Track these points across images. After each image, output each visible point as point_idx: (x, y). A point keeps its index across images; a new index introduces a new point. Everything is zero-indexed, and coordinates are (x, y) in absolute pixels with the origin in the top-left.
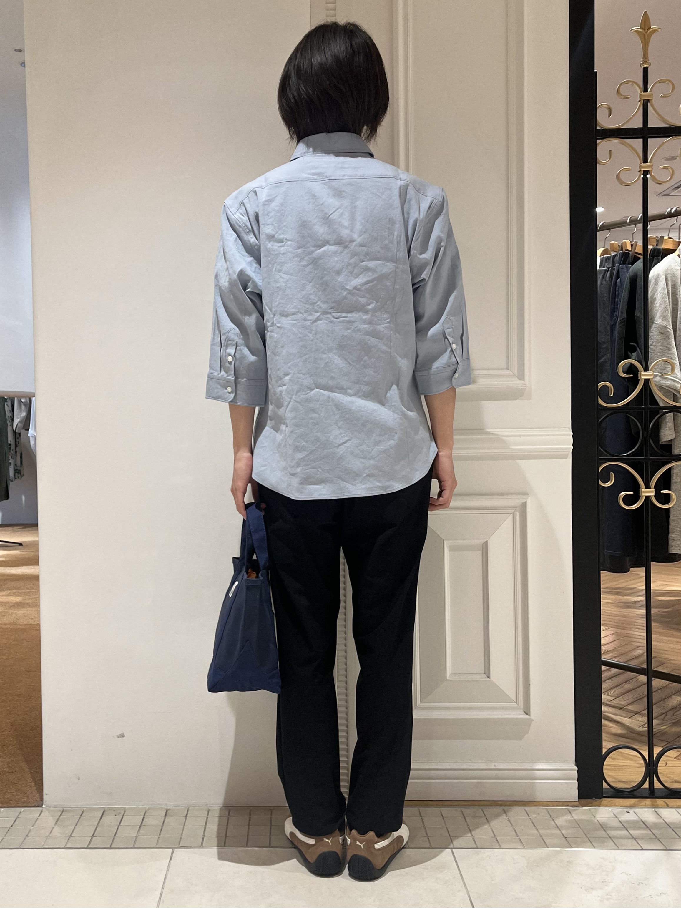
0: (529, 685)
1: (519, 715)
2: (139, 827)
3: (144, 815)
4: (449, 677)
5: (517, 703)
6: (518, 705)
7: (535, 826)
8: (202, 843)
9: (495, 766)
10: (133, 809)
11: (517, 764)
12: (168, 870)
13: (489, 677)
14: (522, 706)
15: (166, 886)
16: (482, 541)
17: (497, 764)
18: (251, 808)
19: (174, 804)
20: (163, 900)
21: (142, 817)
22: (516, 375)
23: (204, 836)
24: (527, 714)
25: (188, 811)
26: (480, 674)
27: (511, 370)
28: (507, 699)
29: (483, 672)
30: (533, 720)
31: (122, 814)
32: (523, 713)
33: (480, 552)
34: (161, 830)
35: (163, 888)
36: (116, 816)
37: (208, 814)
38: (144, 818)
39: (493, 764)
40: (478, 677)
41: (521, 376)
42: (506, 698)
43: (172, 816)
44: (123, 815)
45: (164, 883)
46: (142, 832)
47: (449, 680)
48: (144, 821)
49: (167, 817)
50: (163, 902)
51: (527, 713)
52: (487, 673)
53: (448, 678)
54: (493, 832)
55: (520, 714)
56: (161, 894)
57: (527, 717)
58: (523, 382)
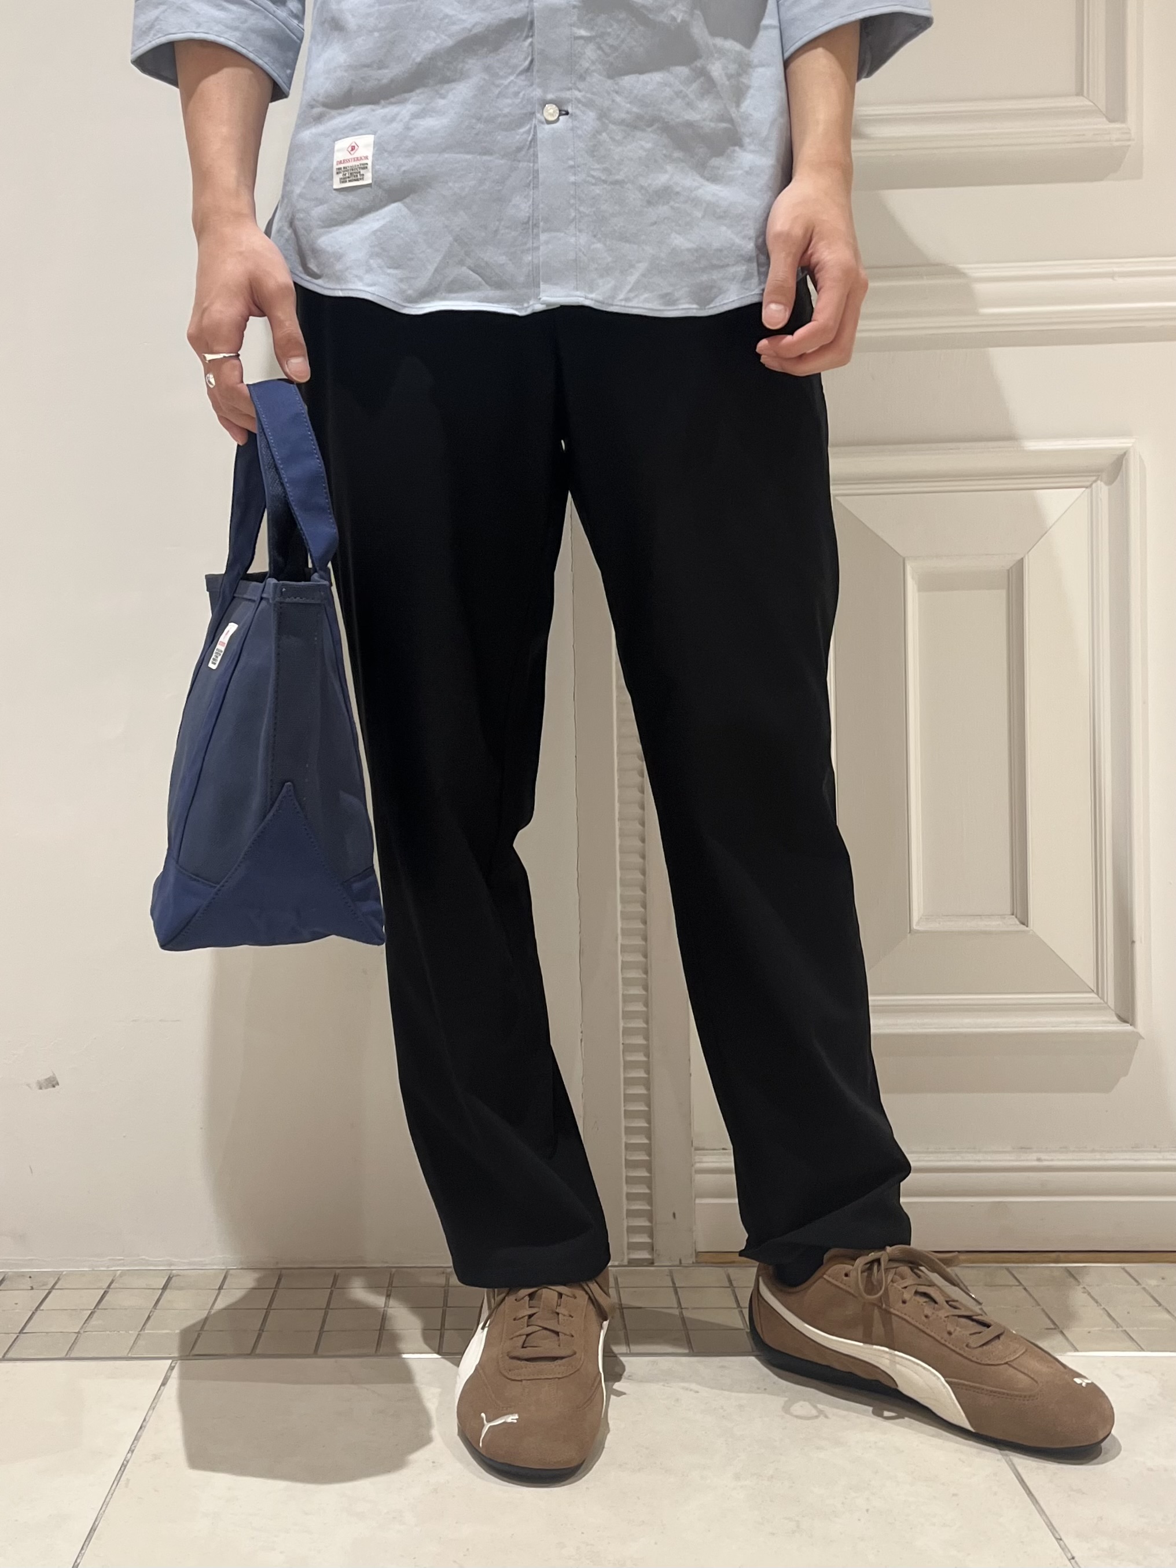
0: (1133, 942)
1: (1105, 1023)
2: (90, 1312)
3: (109, 1287)
4: (918, 923)
5: (1098, 994)
6: (1102, 998)
7: (1160, 1305)
8: (255, 1347)
9: (1039, 1160)
10: (83, 1274)
11: (1098, 1156)
12: (152, 1408)
13: (1024, 922)
14: (1111, 1002)
15: (139, 1445)
16: (1008, 562)
17: (1043, 1156)
18: (394, 1270)
19: (190, 1264)
20: (128, 1480)
21: (102, 1292)
22: (1104, 110)
23: (261, 1330)
24: (1125, 1021)
25: (225, 1278)
26: (1002, 916)
27: (1088, 98)
28: (1075, 984)
29: (1009, 911)
30: (1141, 1037)
31: (50, 1286)
32: (1115, 1019)
33: (1003, 593)
34: (149, 1317)
35: (131, 1451)
36: (32, 1288)
37: (278, 1283)
38: (105, 1293)
39: (1034, 1156)
40: (994, 925)
41: (1116, 111)
42: (1070, 981)
43: (181, 1289)
44: (53, 1288)
45: (137, 1438)
46: (93, 1322)
47: (918, 932)
48: (106, 1298)
49: (167, 1292)
50: (127, 1485)
51: (1126, 1016)
52: (1021, 911)
53: (915, 927)
54: (1049, 1318)
55: (1109, 1022)
56: (124, 1466)
57: (1127, 1027)
58: (1123, 125)
